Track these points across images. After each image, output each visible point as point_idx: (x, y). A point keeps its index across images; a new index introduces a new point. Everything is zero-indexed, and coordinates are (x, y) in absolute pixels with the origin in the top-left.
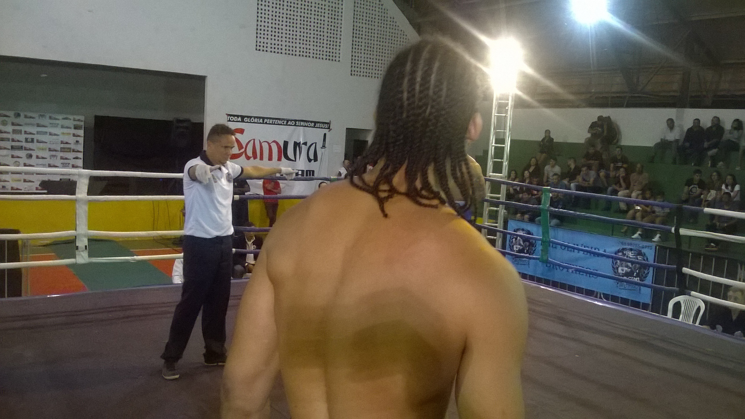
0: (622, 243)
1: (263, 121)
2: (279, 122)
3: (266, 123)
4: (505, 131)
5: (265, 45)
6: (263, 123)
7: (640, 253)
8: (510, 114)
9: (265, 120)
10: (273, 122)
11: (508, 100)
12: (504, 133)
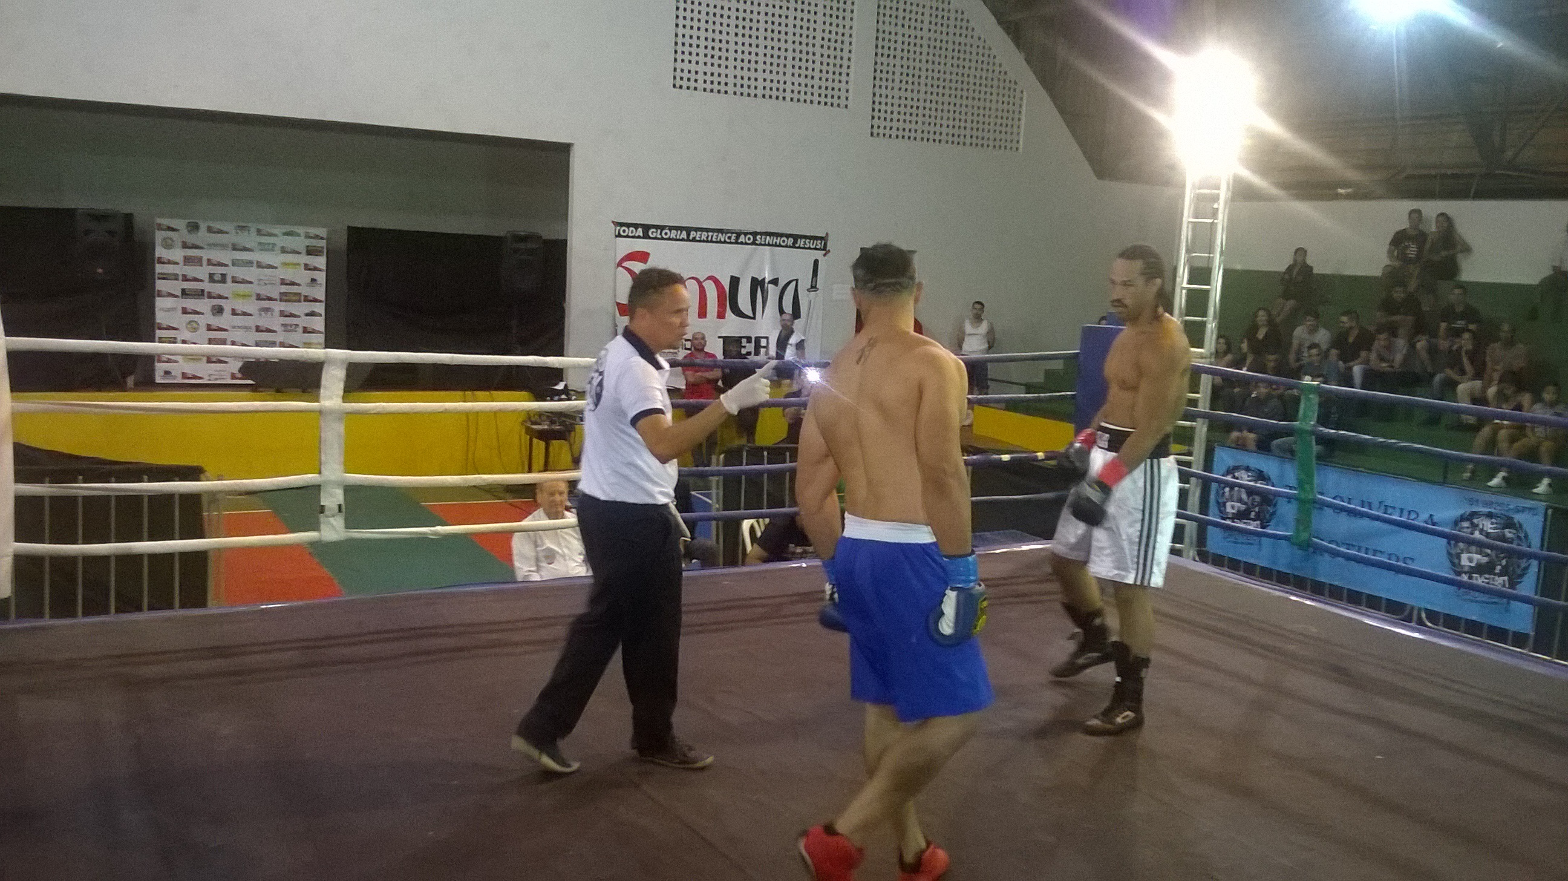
0: (1472, 502)
1: (688, 235)
2: (721, 237)
3: (694, 240)
4: (1211, 255)
5: (693, 76)
6: (688, 240)
7: (1509, 524)
8: (1221, 220)
9: (693, 234)
10: (707, 237)
11: (1218, 188)
12: (1210, 260)
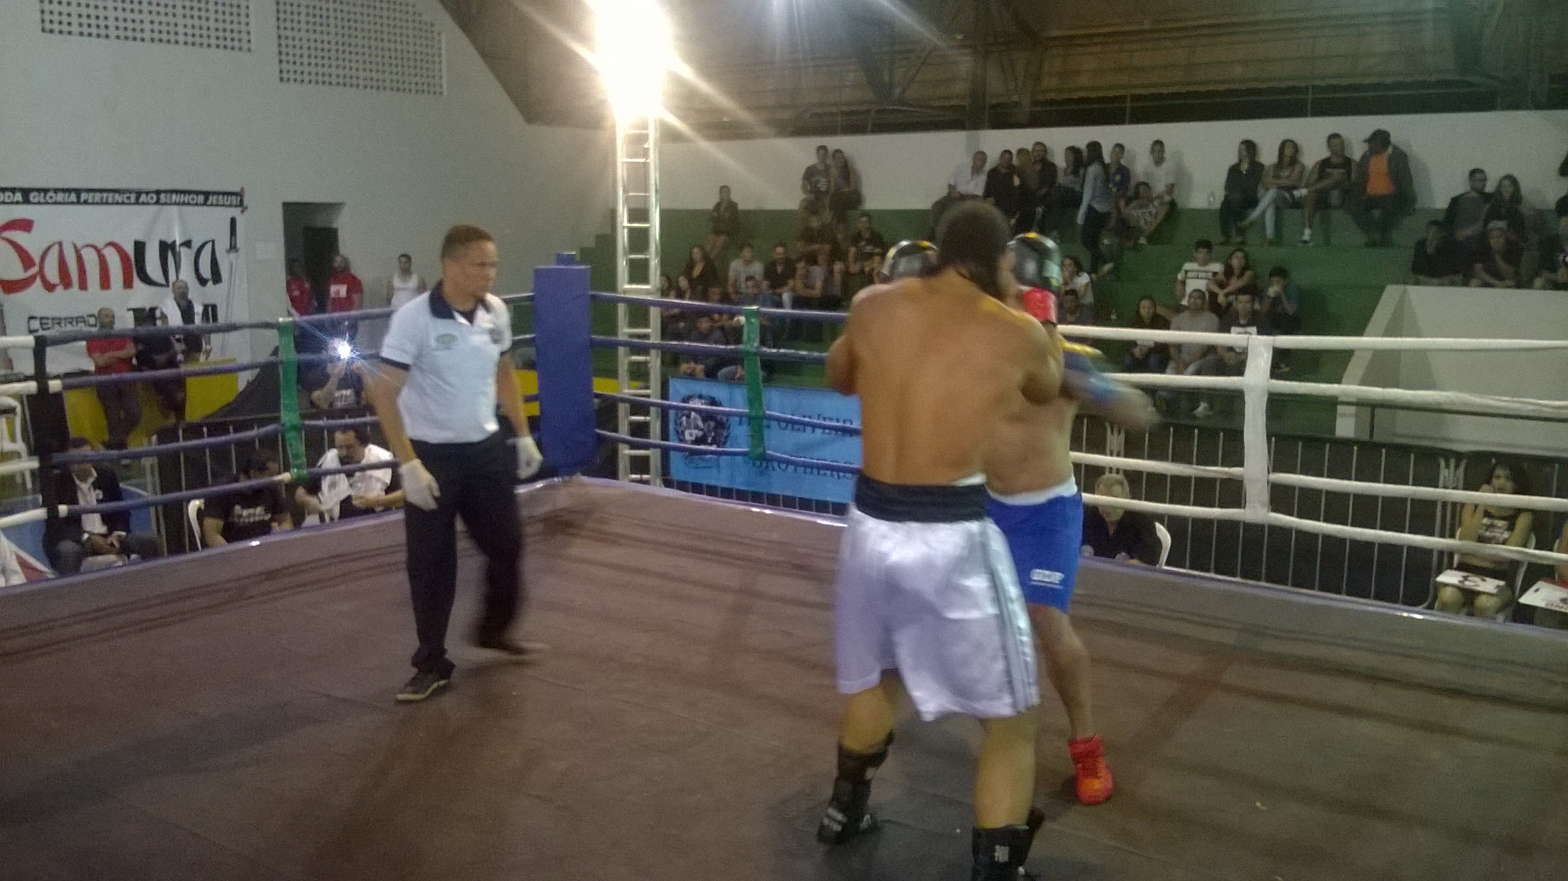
1: (79, 197)
2: (118, 197)
3: (86, 202)
4: (647, 194)
5: (65, 19)
6: (78, 202)
8: (653, 159)
9: (83, 196)
10: (102, 198)
11: (646, 127)
12: (646, 199)
